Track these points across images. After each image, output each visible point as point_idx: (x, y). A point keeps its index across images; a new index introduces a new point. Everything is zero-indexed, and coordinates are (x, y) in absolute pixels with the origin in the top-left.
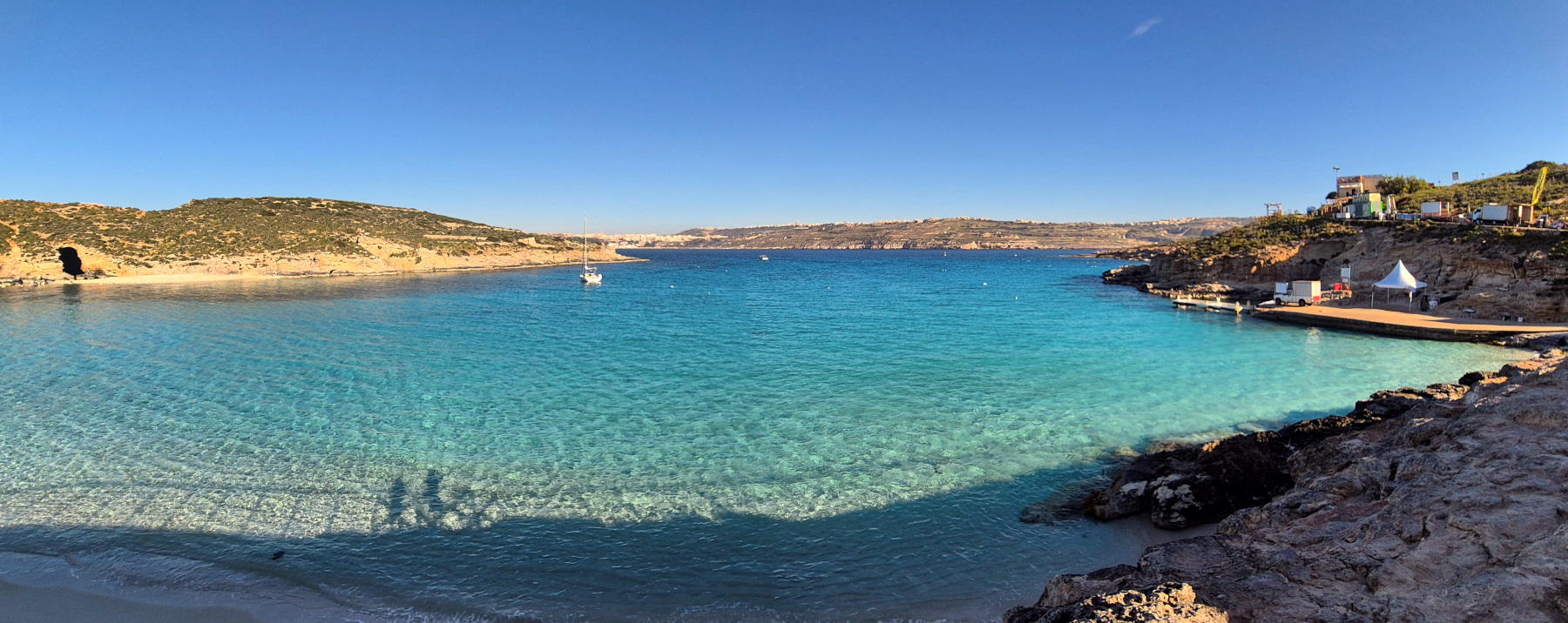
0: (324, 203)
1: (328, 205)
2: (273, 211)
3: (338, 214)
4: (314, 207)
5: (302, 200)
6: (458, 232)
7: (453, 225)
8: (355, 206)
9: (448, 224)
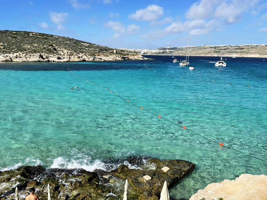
0: (34, 34)
2: (16, 36)
3: (42, 39)
4: (31, 35)
5: (25, 32)
8: (47, 35)
9: (84, 44)
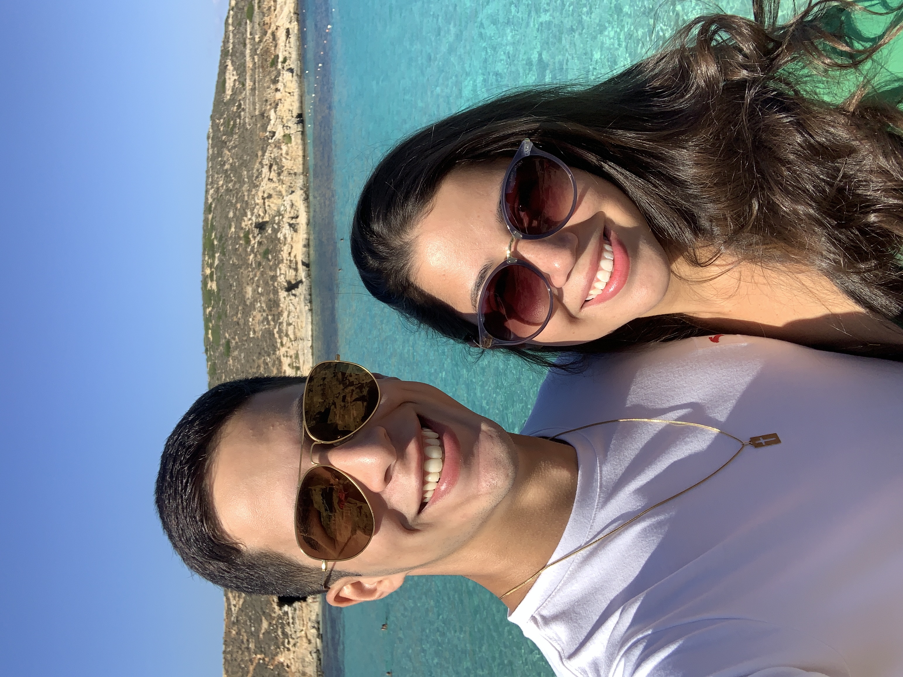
0: (208, 271)
1: (211, 266)
2: (223, 341)
3: (223, 253)
4: (214, 287)
5: (207, 302)
6: (241, 70)
7: (231, 77)
